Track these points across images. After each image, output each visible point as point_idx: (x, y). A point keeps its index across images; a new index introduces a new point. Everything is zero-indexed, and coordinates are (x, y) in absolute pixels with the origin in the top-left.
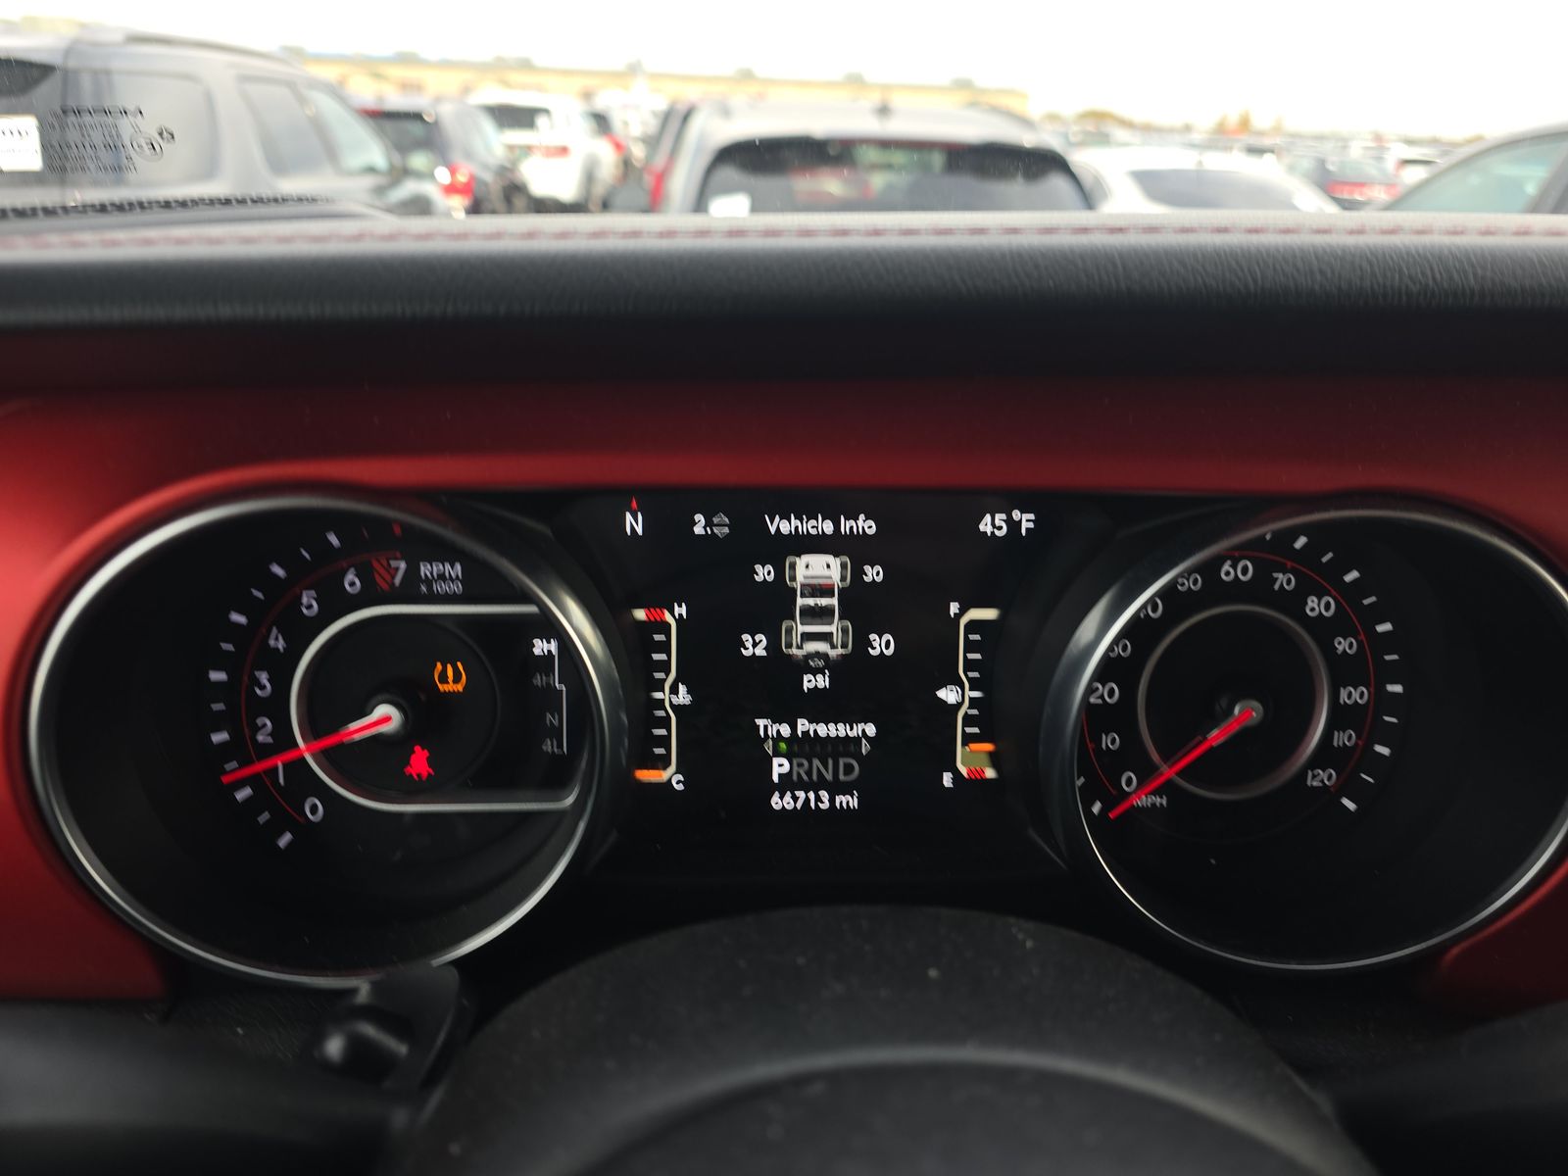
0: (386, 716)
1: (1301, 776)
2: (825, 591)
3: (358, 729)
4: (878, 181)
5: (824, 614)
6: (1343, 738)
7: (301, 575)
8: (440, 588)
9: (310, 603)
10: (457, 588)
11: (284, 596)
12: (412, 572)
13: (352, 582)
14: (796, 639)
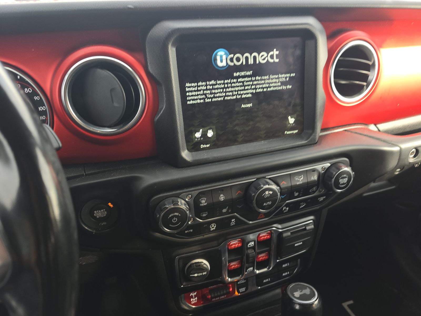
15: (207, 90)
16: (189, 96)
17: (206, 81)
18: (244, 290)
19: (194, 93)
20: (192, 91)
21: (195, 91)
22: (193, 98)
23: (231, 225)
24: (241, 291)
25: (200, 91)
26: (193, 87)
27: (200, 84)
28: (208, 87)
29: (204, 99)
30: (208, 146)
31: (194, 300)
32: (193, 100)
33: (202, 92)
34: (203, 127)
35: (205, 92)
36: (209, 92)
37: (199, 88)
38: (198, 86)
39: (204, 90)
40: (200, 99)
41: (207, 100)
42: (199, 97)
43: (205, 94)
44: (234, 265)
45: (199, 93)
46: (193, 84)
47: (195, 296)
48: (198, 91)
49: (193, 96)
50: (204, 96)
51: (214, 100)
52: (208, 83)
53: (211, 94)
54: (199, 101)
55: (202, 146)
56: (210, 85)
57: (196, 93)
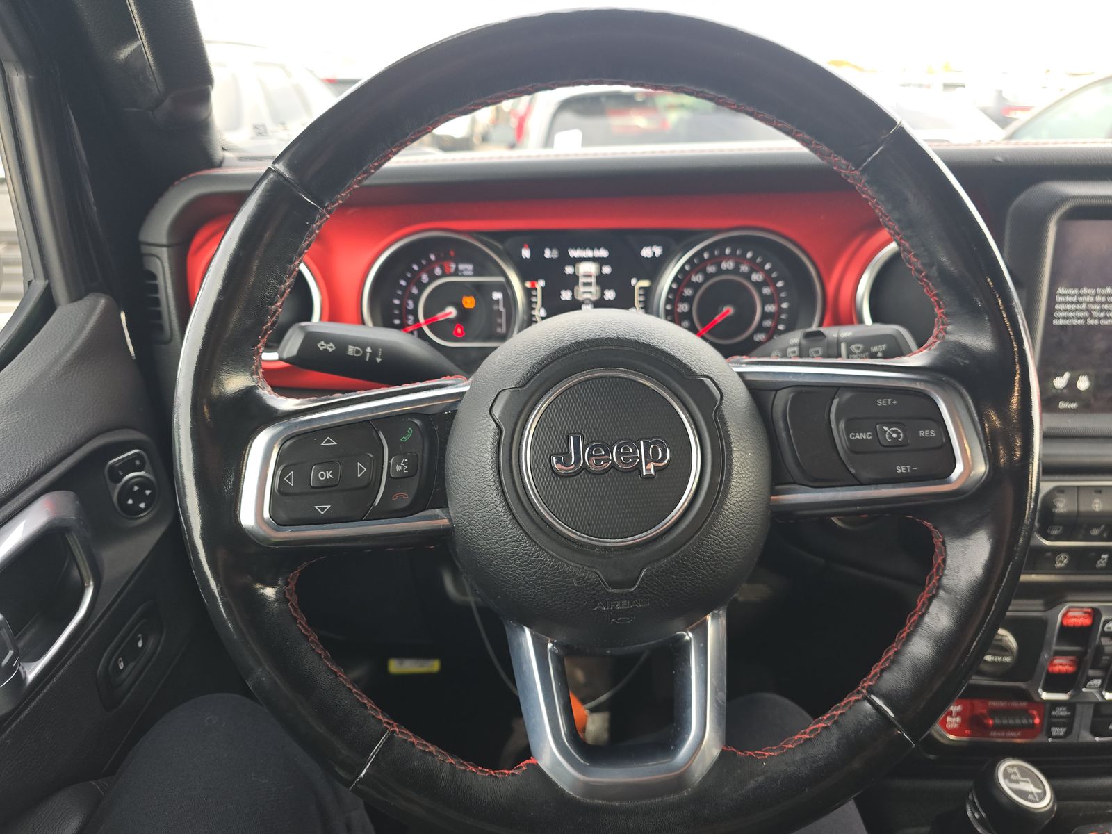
0: (451, 312)
1: (751, 336)
2: (589, 276)
3: (440, 316)
4: (673, 117)
5: (589, 284)
6: (768, 323)
7: (422, 268)
8: (465, 273)
9: (425, 278)
10: (471, 273)
11: (417, 275)
12: (457, 269)
13: (438, 271)
14: (580, 293)
15: (1095, 302)
16: (1059, 310)
17: (1095, 287)
18: (1062, 734)
19: (1069, 307)
20: (1065, 303)
21: (1073, 303)
22: (1065, 314)
23: (1097, 566)
24: (1054, 734)
25: (1081, 303)
26: (1070, 295)
27: (1085, 291)
28: (1098, 298)
29: (1085, 319)
30: (1074, 406)
31: (953, 722)
32: (1065, 318)
33: (1083, 306)
34: (1071, 369)
35: (1090, 306)
36: (1097, 307)
37: (1081, 299)
38: (1080, 295)
39: (1088, 303)
40: (1078, 318)
41: (1091, 322)
42: (1078, 314)
43: (1090, 311)
44: (1062, 665)
45: (1078, 307)
46: (1071, 291)
47: (958, 714)
48: (1078, 302)
49: (1066, 311)
50: (1086, 314)
51: (1104, 322)
52: (1099, 291)
53: (1101, 310)
54: (1075, 322)
55: (1062, 405)
56: (1102, 295)
57: (1073, 307)
